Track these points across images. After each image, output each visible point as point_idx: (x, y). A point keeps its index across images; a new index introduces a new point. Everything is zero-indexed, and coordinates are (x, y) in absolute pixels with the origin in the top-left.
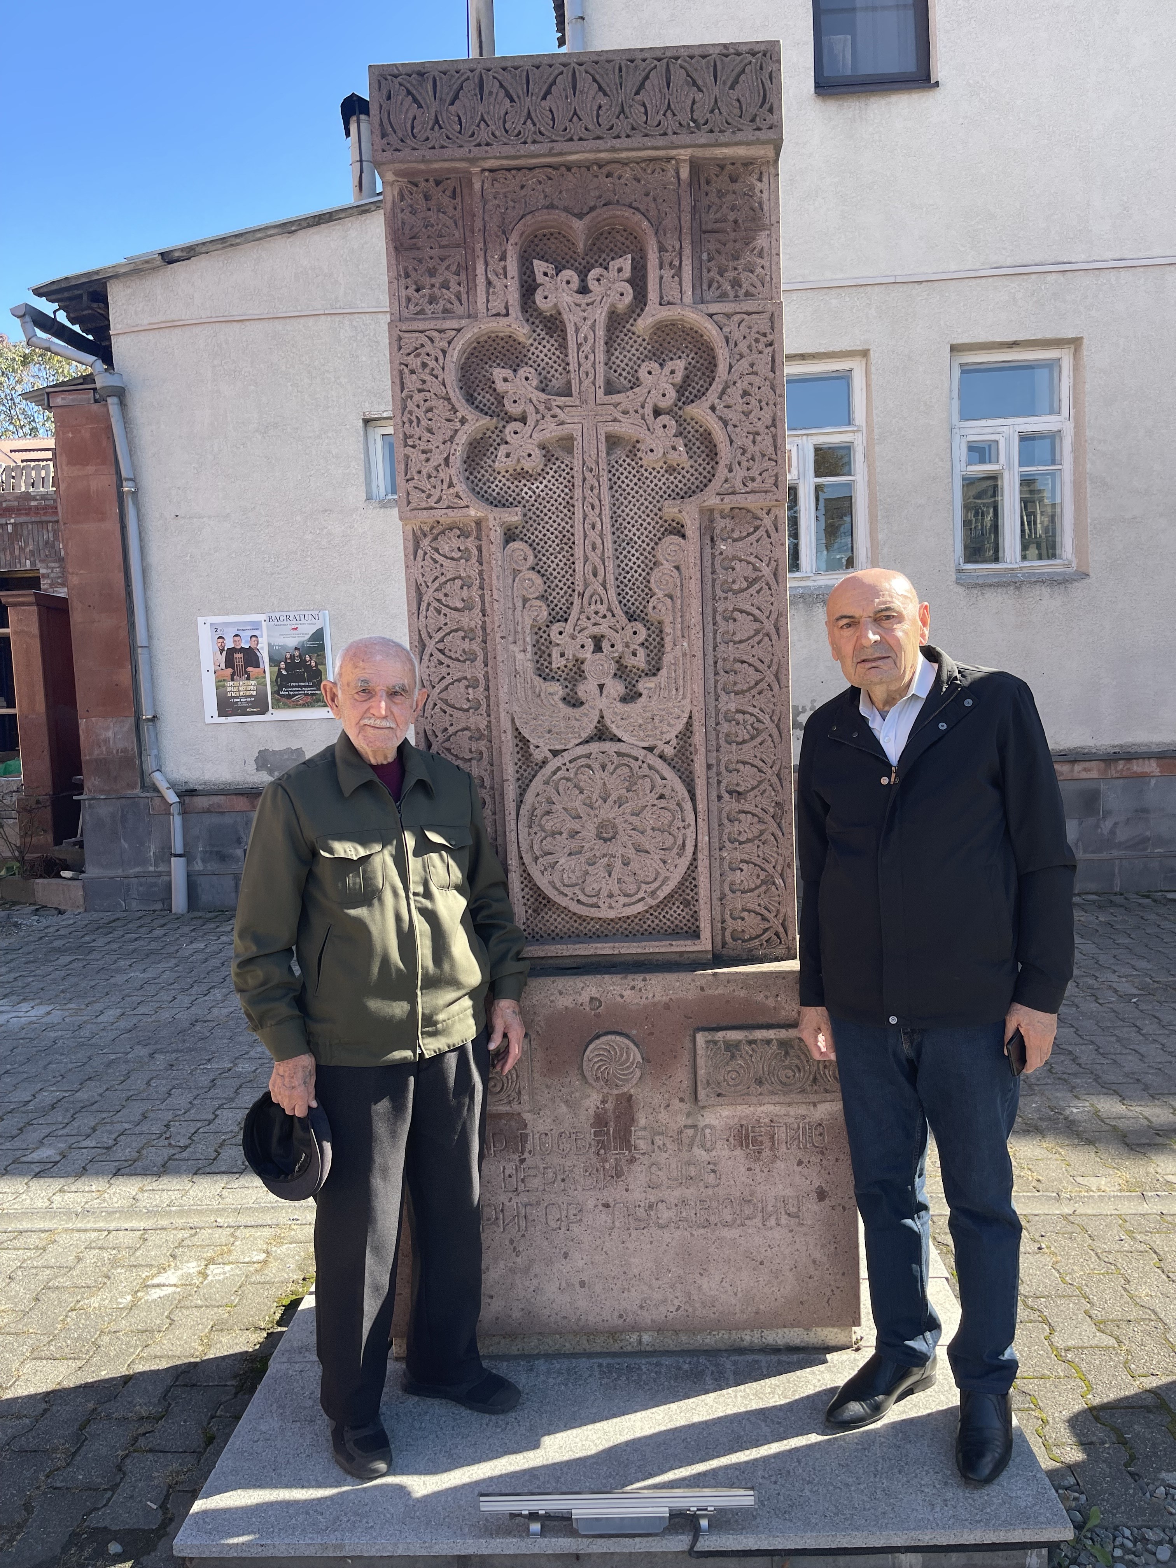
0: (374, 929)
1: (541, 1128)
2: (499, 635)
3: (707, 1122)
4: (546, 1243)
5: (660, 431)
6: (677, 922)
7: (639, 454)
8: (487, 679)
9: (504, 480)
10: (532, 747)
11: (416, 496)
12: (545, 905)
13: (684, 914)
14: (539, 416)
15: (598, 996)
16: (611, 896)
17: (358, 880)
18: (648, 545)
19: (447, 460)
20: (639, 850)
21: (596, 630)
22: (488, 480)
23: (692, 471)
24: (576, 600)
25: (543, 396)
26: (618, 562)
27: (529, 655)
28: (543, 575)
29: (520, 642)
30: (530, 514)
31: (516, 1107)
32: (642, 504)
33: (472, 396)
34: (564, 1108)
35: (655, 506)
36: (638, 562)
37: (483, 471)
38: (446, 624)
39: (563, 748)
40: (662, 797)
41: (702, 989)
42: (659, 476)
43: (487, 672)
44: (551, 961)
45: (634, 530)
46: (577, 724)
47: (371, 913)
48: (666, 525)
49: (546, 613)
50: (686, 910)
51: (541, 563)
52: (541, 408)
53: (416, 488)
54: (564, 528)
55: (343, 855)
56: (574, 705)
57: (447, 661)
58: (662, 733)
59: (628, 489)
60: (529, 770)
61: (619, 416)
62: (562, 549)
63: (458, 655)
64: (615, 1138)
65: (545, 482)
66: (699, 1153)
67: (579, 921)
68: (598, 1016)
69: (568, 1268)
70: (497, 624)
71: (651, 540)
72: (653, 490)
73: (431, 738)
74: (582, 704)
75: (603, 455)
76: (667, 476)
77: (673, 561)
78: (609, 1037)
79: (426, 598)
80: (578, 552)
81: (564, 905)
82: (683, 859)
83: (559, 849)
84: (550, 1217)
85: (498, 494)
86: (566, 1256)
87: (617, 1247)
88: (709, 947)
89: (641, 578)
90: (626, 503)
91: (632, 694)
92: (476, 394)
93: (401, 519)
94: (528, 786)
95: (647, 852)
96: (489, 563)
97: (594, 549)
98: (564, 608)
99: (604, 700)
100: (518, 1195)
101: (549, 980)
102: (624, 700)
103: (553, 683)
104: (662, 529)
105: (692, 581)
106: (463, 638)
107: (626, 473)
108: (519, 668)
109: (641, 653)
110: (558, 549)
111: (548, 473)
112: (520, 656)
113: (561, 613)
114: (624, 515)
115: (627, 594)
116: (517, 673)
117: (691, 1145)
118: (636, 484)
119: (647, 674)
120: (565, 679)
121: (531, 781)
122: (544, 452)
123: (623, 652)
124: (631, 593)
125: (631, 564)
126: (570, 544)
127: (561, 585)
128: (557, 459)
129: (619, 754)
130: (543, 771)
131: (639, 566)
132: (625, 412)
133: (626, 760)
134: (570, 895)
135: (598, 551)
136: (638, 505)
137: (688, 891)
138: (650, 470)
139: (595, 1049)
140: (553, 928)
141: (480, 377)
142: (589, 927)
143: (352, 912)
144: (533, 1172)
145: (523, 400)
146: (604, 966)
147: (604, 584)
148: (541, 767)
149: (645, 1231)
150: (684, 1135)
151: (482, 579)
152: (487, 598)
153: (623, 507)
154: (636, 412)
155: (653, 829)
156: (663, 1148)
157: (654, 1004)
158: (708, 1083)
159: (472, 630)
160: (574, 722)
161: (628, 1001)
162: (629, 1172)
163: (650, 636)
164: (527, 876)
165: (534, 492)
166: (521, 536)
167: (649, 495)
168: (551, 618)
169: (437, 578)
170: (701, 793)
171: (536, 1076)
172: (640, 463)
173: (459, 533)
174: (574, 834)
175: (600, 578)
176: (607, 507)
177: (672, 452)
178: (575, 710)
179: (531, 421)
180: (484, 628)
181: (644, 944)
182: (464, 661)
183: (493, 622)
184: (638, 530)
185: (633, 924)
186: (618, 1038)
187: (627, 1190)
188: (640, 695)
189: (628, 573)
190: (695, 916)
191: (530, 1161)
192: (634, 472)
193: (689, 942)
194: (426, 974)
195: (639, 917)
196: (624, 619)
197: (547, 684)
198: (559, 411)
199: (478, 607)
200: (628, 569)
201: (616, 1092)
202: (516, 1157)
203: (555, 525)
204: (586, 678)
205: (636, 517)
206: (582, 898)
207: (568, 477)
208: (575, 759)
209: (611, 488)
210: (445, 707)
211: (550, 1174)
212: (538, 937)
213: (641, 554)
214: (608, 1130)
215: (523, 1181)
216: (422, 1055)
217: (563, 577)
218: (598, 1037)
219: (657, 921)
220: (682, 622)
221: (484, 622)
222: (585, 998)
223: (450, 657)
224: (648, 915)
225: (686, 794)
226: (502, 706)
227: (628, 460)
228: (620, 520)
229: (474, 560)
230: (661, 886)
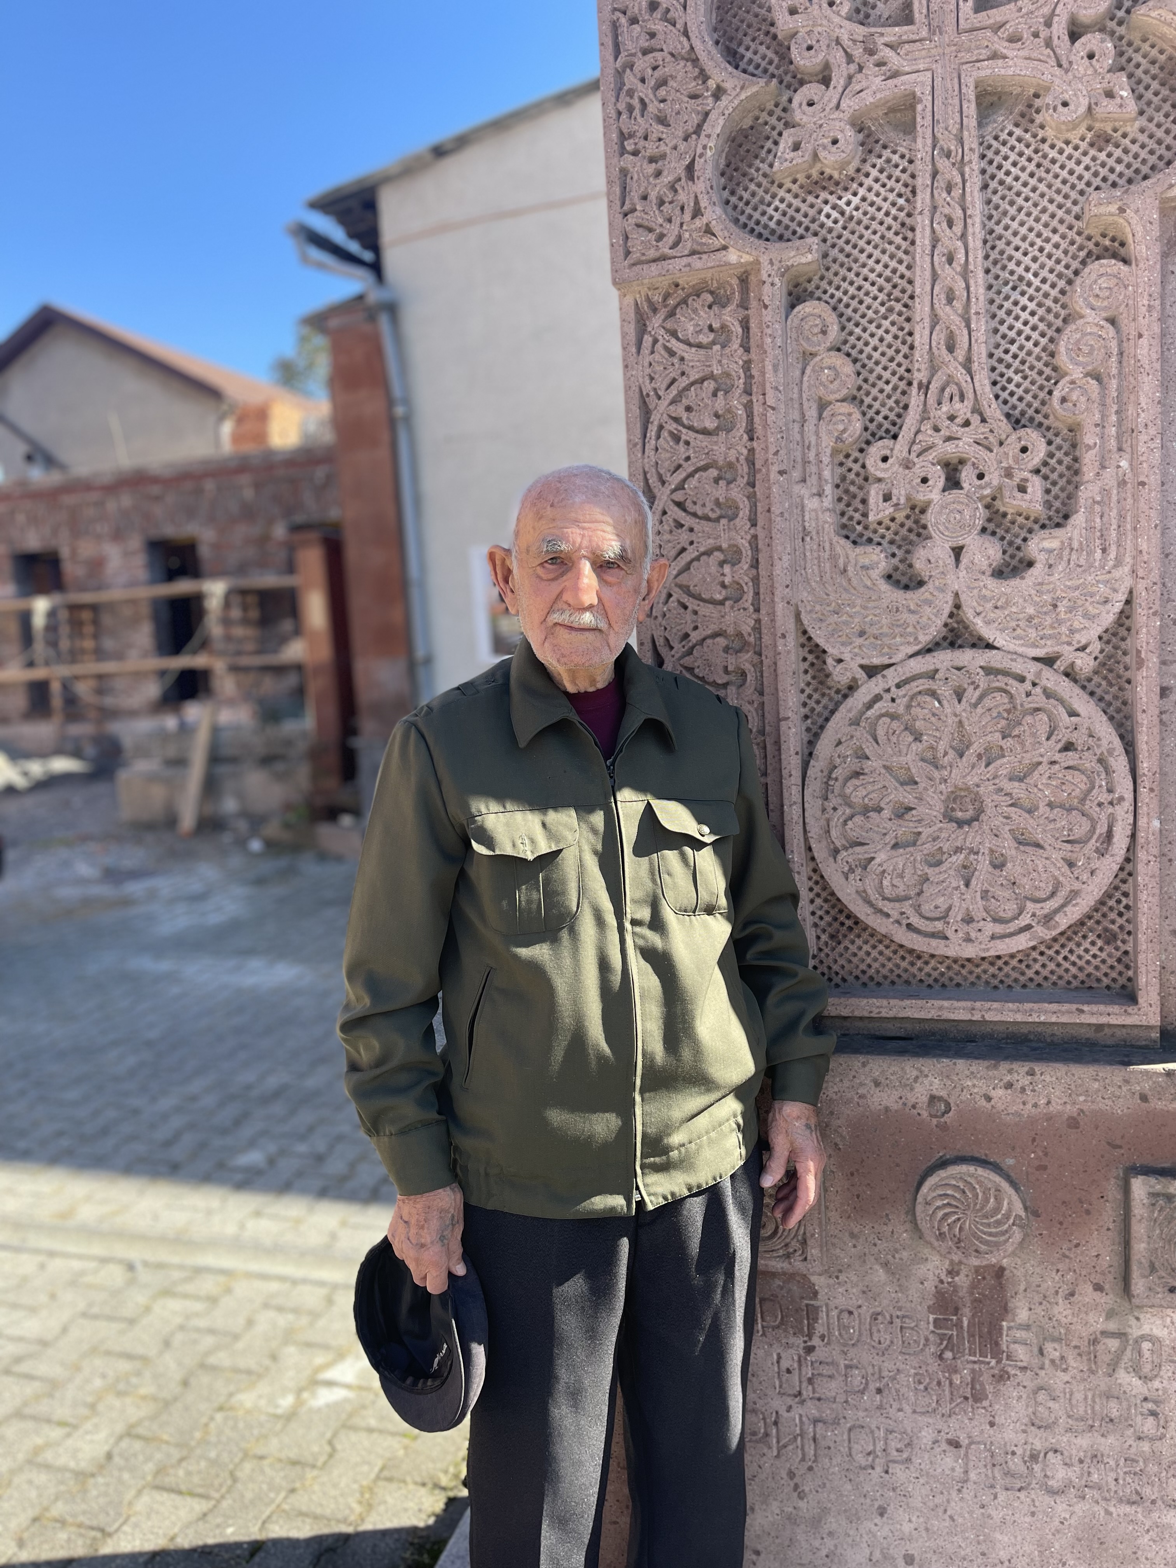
0: (561, 985)
1: (841, 1301)
2: (775, 469)
3: (1146, 1329)
4: (849, 1487)
5: (1081, 66)
6: (1090, 969)
7: (1039, 119)
8: (755, 549)
9: (789, 197)
10: (830, 661)
11: (639, 238)
12: (850, 929)
13: (1104, 955)
14: (853, 67)
15: (943, 1093)
16: (969, 920)
17: (535, 896)
18: (1053, 286)
19: (690, 169)
20: (1024, 842)
21: (950, 450)
22: (762, 201)
23: (1143, 138)
24: (915, 399)
25: (861, 31)
26: (994, 324)
27: (828, 502)
28: (855, 361)
29: (813, 480)
30: (834, 252)
31: (797, 1264)
32: (1044, 210)
33: (735, 53)
34: (880, 1274)
35: (1068, 212)
36: (1034, 320)
37: (753, 187)
38: (688, 459)
39: (886, 661)
40: (1068, 747)
41: (1144, 1098)
42: (1077, 154)
43: (755, 537)
44: (860, 1024)
45: (1027, 260)
46: (912, 619)
47: (557, 956)
48: (1091, 245)
49: (858, 426)
50: (1109, 949)
51: (852, 339)
52: (857, 52)
53: (638, 226)
54: (894, 271)
55: (509, 851)
56: (906, 587)
57: (688, 521)
58: (1072, 631)
59: (1017, 186)
60: (825, 701)
61: (1002, 47)
62: (891, 310)
63: (707, 510)
64: (971, 1335)
65: (862, 192)
66: (1126, 1379)
67: (909, 958)
68: (944, 1127)
69: (885, 1531)
70: (772, 450)
71: (1060, 276)
72: (1064, 182)
73: (663, 651)
74: (921, 583)
75: (972, 122)
76: (1092, 152)
77: (1105, 309)
78: (963, 1168)
79: (655, 418)
80: (921, 310)
81: (883, 931)
82: (1107, 859)
83: (877, 838)
84: (856, 1447)
85: (779, 223)
86: (882, 1512)
87: (971, 1513)
88: (1154, 1019)
89: (1037, 350)
90: (1012, 211)
91: (1014, 562)
92: (742, 50)
93: (615, 283)
94: (822, 727)
95: (1038, 846)
96: (761, 346)
97: (950, 300)
98: (892, 416)
99: (962, 573)
100: (802, 1402)
101: (856, 1061)
102: (999, 573)
103: (869, 548)
104: (1082, 254)
105: (1144, 342)
106: (716, 481)
107: (1013, 157)
108: (810, 525)
109: (1036, 486)
110: (883, 310)
111: (867, 175)
112: (812, 504)
113: (886, 425)
114: (1008, 234)
115: (1010, 381)
116: (805, 533)
117: (1113, 1366)
118: (1032, 175)
119: (1043, 527)
120: (892, 542)
121: (827, 720)
122: (861, 136)
123: (1000, 488)
124: (1017, 378)
125: (1018, 325)
126: (906, 299)
127: (887, 375)
128: (885, 147)
129: (989, 671)
130: (850, 701)
131: (1034, 328)
132: (1014, 39)
133: (1000, 682)
134: (895, 915)
135: (958, 305)
136: (1035, 212)
137: (1113, 915)
138: (1060, 144)
139: (937, 1186)
140: (863, 967)
141: (750, 17)
142: (927, 969)
143: (524, 952)
144: (826, 1370)
145: (824, 43)
146: (955, 1040)
147: (967, 365)
148: (845, 696)
149: (1022, 1495)
150: (1100, 1347)
151: (749, 377)
152: (757, 409)
153: (1007, 220)
154: (1036, 35)
155: (1051, 805)
156: (1060, 1364)
157: (1049, 1118)
158: (1153, 1268)
159: (730, 465)
160: (905, 616)
161: (1000, 1106)
162: (996, 1393)
163: (1051, 455)
164: (819, 880)
165: (842, 213)
166: (818, 293)
167: (1058, 192)
168: (867, 435)
169: (674, 381)
170: (1145, 740)
171: (834, 1215)
172: (1041, 134)
173: (709, 298)
174: (903, 811)
175: (960, 354)
176: (978, 220)
177: (1105, 101)
178: (909, 594)
179: (838, 81)
180: (751, 462)
181: (1028, 1006)
182: (717, 520)
183: (766, 449)
184: (1035, 259)
185: (1006, 969)
186: (980, 1171)
187: (992, 1424)
188: (1030, 564)
189: (1012, 342)
190: (1126, 960)
191: (821, 1353)
192: (1028, 152)
193: (1116, 1009)
194: (650, 1065)
195: (1019, 957)
196: (1004, 426)
197: (859, 550)
198: (888, 53)
199: (742, 425)
200: (1012, 334)
201: (975, 1262)
202: (799, 1341)
203: (879, 268)
204: (929, 537)
205: (1032, 236)
206: (915, 920)
207: (905, 177)
208: (907, 681)
209: (985, 187)
210: (686, 600)
211: (856, 1379)
212: (837, 980)
213: (1040, 305)
214: (960, 1321)
215: (810, 1381)
216: (641, 1204)
217: (892, 360)
218: (943, 1164)
219: (1052, 966)
220: (1120, 423)
221: (752, 451)
222: (920, 1094)
223: (695, 515)
224: (1035, 954)
225: (1117, 743)
226: (780, 592)
227: (1018, 132)
228: (1000, 245)
229: (735, 344)
230: (1063, 906)
